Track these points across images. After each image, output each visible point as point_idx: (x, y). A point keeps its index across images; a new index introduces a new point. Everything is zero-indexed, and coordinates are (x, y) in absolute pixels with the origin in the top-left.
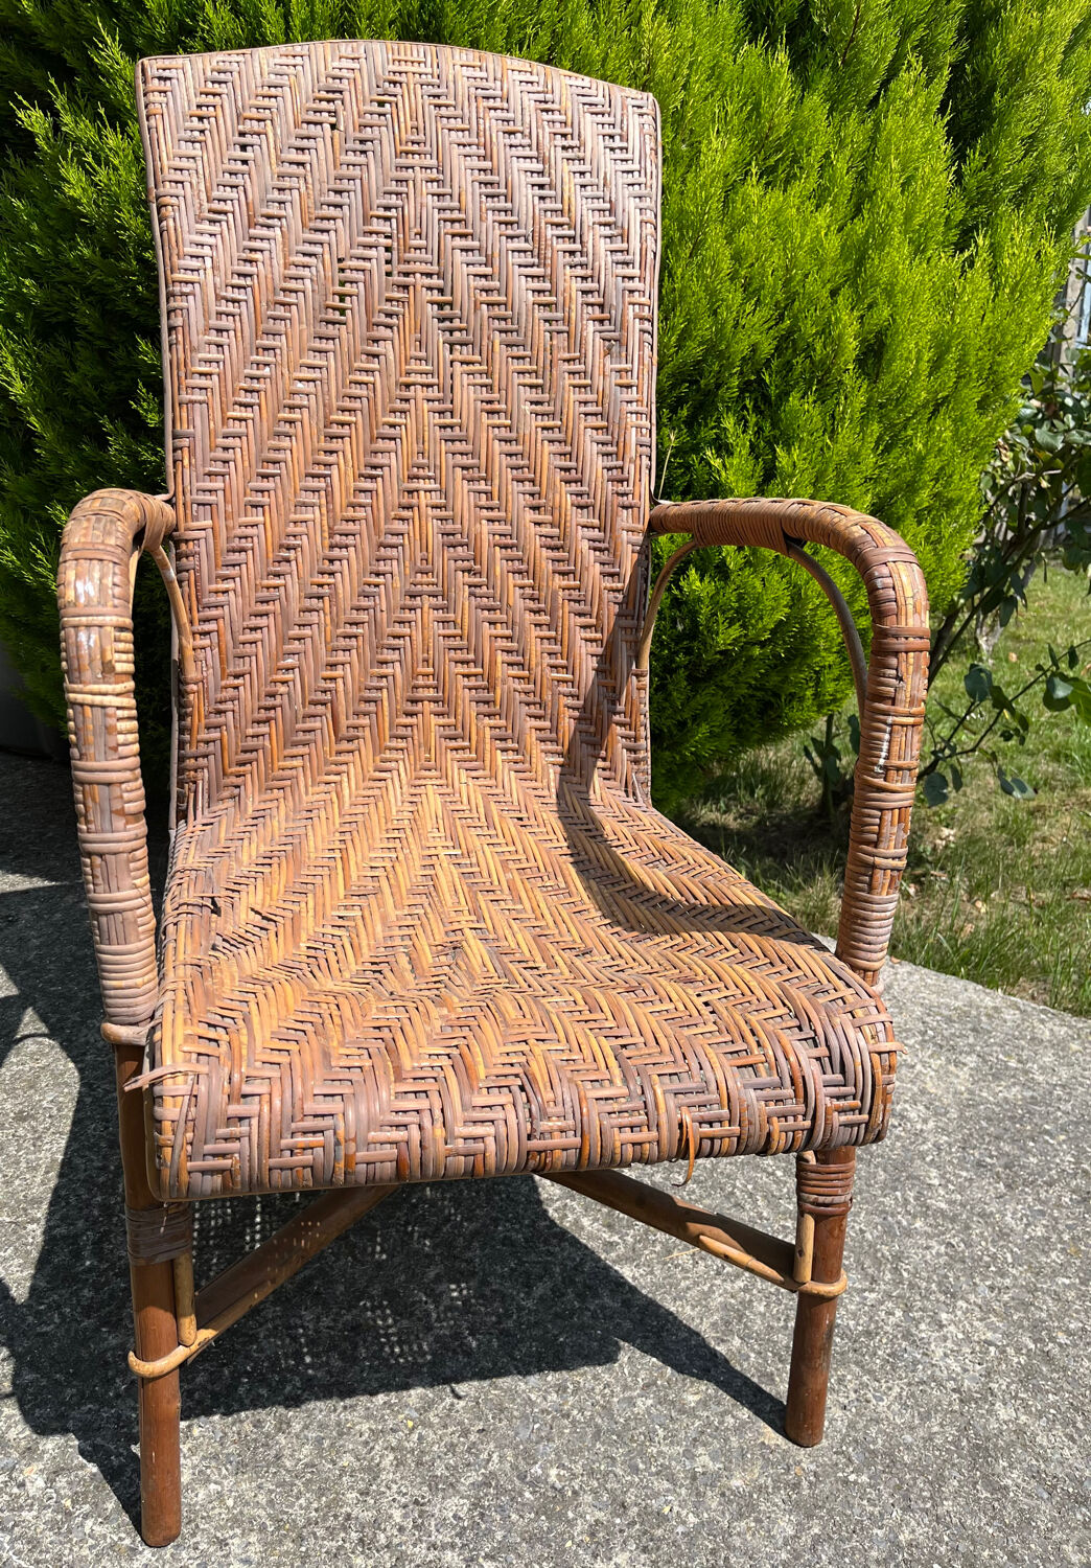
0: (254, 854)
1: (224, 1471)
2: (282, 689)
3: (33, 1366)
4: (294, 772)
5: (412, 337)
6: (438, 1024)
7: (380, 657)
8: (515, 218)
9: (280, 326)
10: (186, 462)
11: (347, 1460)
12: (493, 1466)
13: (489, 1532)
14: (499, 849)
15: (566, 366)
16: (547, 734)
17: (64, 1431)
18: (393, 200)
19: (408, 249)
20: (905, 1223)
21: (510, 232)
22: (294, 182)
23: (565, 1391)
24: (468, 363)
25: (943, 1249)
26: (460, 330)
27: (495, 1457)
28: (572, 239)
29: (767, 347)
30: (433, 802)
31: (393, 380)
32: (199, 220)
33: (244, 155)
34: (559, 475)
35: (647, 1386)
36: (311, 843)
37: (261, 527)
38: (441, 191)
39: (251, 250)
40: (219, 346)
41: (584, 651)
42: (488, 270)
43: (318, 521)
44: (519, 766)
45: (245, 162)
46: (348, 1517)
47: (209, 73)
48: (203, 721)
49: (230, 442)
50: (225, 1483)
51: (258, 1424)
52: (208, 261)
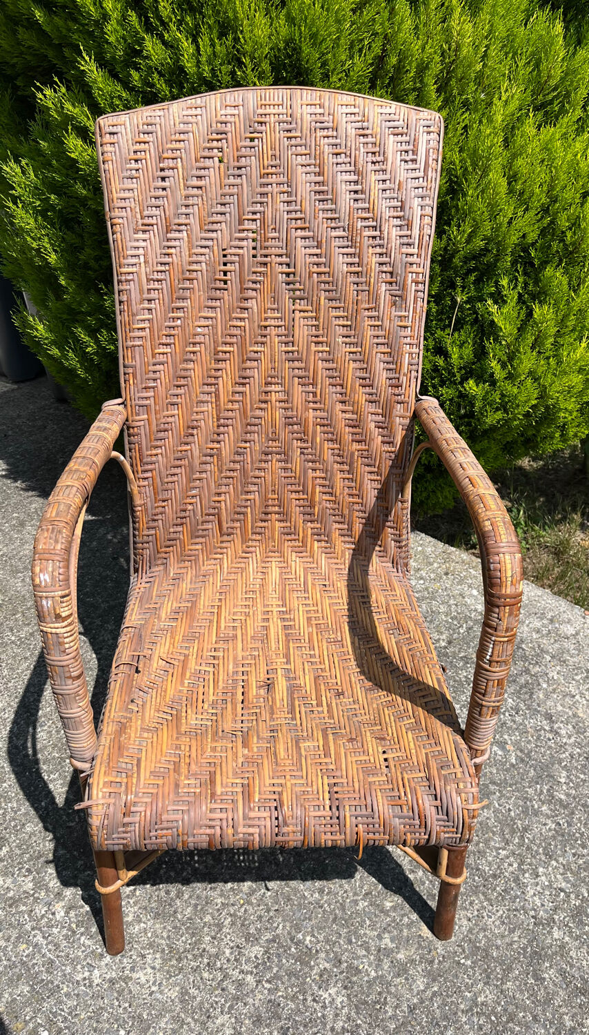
0: (169, 610)
1: (149, 917)
2: (190, 507)
3: (64, 846)
4: (197, 552)
5: (268, 296)
6: (240, 760)
7: (246, 489)
8: (337, 216)
9: (187, 293)
10: (131, 382)
11: (208, 918)
12: (279, 931)
13: (270, 968)
14: (308, 609)
15: (367, 313)
16: (346, 532)
17: (75, 885)
18: (258, 208)
19: (266, 239)
20: (536, 806)
21: (333, 225)
22: (195, 200)
23: (323, 893)
24: (304, 312)
25: (553, 826)
26: (300, 290)
27: (281, 925)
28: (375, 228)
29: (532, 236)
30: (274, 573)
31: (256, 324)
32: (136, 232)
33: (164, 184)
34: (358, 382)
35: (367, 894)
36: (202, 603)
37: (177, 416)
38: (290, 199)
39: (168, 247)
40: (149, 310)
41: (369, 486)
42: (318, 251)
43: (210, 411)
44: (328, 550)
45: (164, 189)
46: (204, 950)
47: (141, 127)
48: (145, 526)
49: (158, 367)
50: (149, 923)
51: (168, 892)
52: (142, 258)
